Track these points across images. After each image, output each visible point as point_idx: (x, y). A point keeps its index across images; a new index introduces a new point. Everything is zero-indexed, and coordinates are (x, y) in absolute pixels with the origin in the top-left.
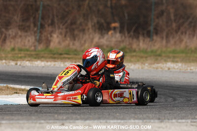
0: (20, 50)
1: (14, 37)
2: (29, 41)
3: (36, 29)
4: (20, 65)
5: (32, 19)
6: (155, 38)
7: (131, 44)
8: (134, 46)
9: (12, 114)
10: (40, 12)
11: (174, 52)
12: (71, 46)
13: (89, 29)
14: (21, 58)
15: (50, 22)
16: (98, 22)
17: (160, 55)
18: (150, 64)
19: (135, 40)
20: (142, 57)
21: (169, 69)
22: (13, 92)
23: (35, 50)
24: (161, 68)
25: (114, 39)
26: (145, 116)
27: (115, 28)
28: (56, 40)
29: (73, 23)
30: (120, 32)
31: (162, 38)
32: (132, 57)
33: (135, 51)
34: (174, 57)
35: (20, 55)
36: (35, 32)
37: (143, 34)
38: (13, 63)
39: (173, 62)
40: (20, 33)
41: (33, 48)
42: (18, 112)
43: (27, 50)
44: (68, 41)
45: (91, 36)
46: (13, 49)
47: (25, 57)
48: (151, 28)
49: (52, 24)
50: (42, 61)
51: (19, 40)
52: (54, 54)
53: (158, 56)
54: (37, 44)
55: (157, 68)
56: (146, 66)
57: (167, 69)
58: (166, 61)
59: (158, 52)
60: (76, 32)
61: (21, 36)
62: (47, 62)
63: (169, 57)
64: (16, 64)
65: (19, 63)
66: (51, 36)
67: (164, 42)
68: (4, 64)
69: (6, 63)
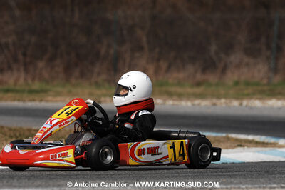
0: (248, 84)
1: (238, 66)
3: (268, 53)
4: (246, 106)
14: (249, 96)
22: (236, 144)
23: (268, 84)
35: (246, 92)
36: (268, 58)
38: (235, 103)
40: (246, 59)
41: (265, 81)
43: (258, 84)
46: (237, 83)
47: (254, 94)
51: (245, 70)
54: (271, 74)
61: (247, 64)
64: (241, 104)
65: (245, 103)
68: (224, 105)
69: (226, 103)
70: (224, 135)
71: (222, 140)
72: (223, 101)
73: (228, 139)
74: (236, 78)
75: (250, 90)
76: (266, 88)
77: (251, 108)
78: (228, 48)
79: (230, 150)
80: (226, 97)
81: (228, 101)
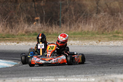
6: (62, 25)
7: (47, 30)
8: (50, 31)
11: (74, 34)
12: (10, 33)
13: (21, 21)
19: (50, 27)
21: (71, 44)
25: (37, 27)
26: (56, 74)
27: (37, 20)
29: (11, 18)
30: (41, 23)
31: (67, 26)
33: (50, 34)
34: (74, 37)
37: (55, 24)
39: (74, 40)
44: (8, 29)
45: (23, 26)
48: (60, 20)
60: (13, 24)
63: (71, 37)
67: (68, 28)
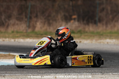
0: (17, 32)
1: (14, 25)
2: (22, 27)
3: (26, 20)
4: (17, 41)
5: (24, 14)
6: (99, 24)
7: (84, 28)
8: (87, 29)
9: (12, 71)
10: (29, 9)
11: (111, 33)
12: (48, 30)
13: (58, 20)
14: (18, 37)
15: (35, 15)
16: (64, 15)
17: (102, 35)
18: (96, 40)
19: (87, 26)
20: (91, 36)
21: (108, 43)
22: (13, 57)
23: (26, 32)
24: (103, 42)
25: (74, 26)
26: (92, 71)
27: (75, 19)
28: (39, 26)
29: (49, 16)
30: (78, 21)
31: (103, 24)
32: (85, 36)
33: (87, 32)
34: (111, 36)
35: (17, 35)
36: (26, 21)
37: (92, 22)
38: (13, 40)
39: (110, 38)
40: (17, 22)
41: (25, 31)
42: (16, 69)
43: (22, 32)
44: (46, 27)
45: (60, 23)
46: (13, 32)
47: (20, 36)
48: (97, 19)
49: (37, 16)
50: (31, 39)
51: (17, 26)
52: (38, 35)
53: (101, 35)
54: (27, 28)
55: (100, 43)
56: (94, 41)
57: (106, 43)
58: (106, 38)
59: (101, 33)
60: (51, 21)
61: (17, 24)
62: (34, 39)
63: (107, 36)
64: (15, 41)
65: (16, 40)
66: (36, 24)
67: (104, 27)
68: (8, 41)
69: (9, 40)
70: (8, 53)
71: (7, 55)
72: (7, 39)
73: (10, 55)
74: (12, 30)
75: (18, 35)
76: (25, 34)
77: (19, 42)
78: (9, 17)
79: (11, 60)
80: (8, 37)
81: (9, 39)
